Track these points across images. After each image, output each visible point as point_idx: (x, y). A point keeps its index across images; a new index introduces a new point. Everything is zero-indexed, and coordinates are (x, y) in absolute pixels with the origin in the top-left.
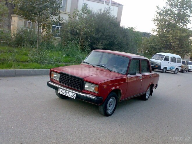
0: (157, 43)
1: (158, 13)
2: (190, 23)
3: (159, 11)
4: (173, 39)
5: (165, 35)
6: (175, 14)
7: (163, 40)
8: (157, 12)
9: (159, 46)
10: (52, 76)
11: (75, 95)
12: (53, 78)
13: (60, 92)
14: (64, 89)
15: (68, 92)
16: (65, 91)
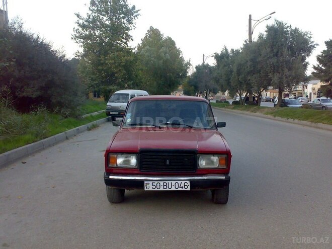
0: (92, 76)
1: (80, 25)
2: (132, 40)
3: (81, 22)
4: (116, 67)
5: (102, 62)
6: (107, 26)
7: (100, 69)
8: (78, 23)
9: (95, 80)
10: (114, 163)
11: (189, 183)
12: (115, 165)
13: (149, 187)
14: (158, 179)
15: (170, 182)
16: (162, 183)
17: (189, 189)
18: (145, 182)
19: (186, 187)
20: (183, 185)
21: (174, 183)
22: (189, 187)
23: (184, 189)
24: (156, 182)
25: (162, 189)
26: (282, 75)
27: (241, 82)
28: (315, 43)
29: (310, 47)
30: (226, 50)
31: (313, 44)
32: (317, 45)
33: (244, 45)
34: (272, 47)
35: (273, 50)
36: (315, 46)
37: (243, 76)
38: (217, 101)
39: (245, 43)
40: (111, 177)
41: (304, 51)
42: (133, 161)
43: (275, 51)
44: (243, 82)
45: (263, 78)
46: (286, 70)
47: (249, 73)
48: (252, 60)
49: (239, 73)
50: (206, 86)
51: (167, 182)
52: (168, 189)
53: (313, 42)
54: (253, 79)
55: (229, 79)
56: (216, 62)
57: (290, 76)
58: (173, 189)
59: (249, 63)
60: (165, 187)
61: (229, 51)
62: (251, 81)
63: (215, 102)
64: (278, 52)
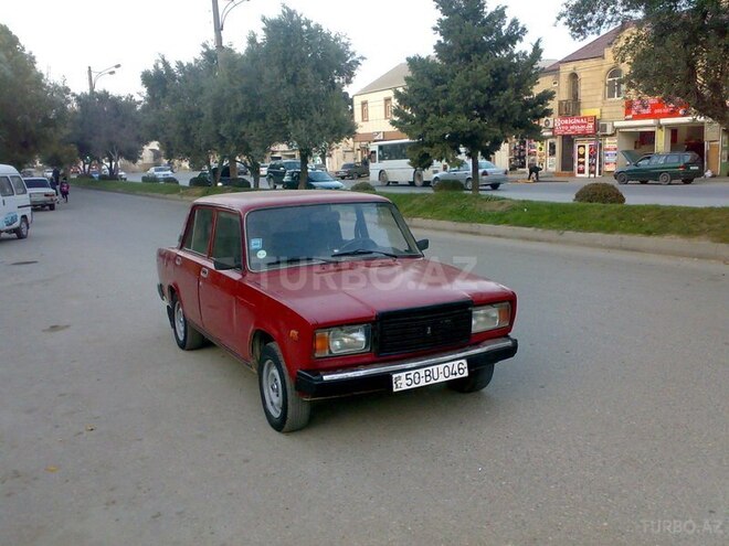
10: (323, 348)
11: (464, 361)
12: (327, 354)
13: (402, 382)
14: (414, 365)
15: (435, 367)
16: (422, 371)
17: (466, 374)
18: (394, 376)
19: (461, 371)
20: (456, 369)
21: (441, 367)
22: (466, 370)
23: (458, 376)
24: (413, 372)
25: (423, 383)
26: (310, 125)
27: (223, 138)
28: (357, 56)
29: (350, 64)
30: (166, 64)
31: (355, 58)
32: (363, 58)
33: (203, 53)
34: (284, 63)
35: (285, 70)
36: (360, 61)
37: (228, 124)
38: (144, 179)
39: (205, 50)
40: (325, 378)
41: (341, 73)
42: (360, 337)
43: (290, 71)
44: (230, 137)
45: (273, 131)
46: (316, 115)
47: (240, 118)
48: (245, 91)
49: (218, 119)
50: (111, 144)
51: (430, 368)
52: (433, 382)
53: (353, 54)
54: (252, 131)
55: (188, 131)
56: (145, 90)
57: (326, 126)
58: (442, 379)
59: (241, 98)
60: (428, 378)
61: (173, 66)
62: (245, 137)
63: (140, 181)
64: (295, 75)
